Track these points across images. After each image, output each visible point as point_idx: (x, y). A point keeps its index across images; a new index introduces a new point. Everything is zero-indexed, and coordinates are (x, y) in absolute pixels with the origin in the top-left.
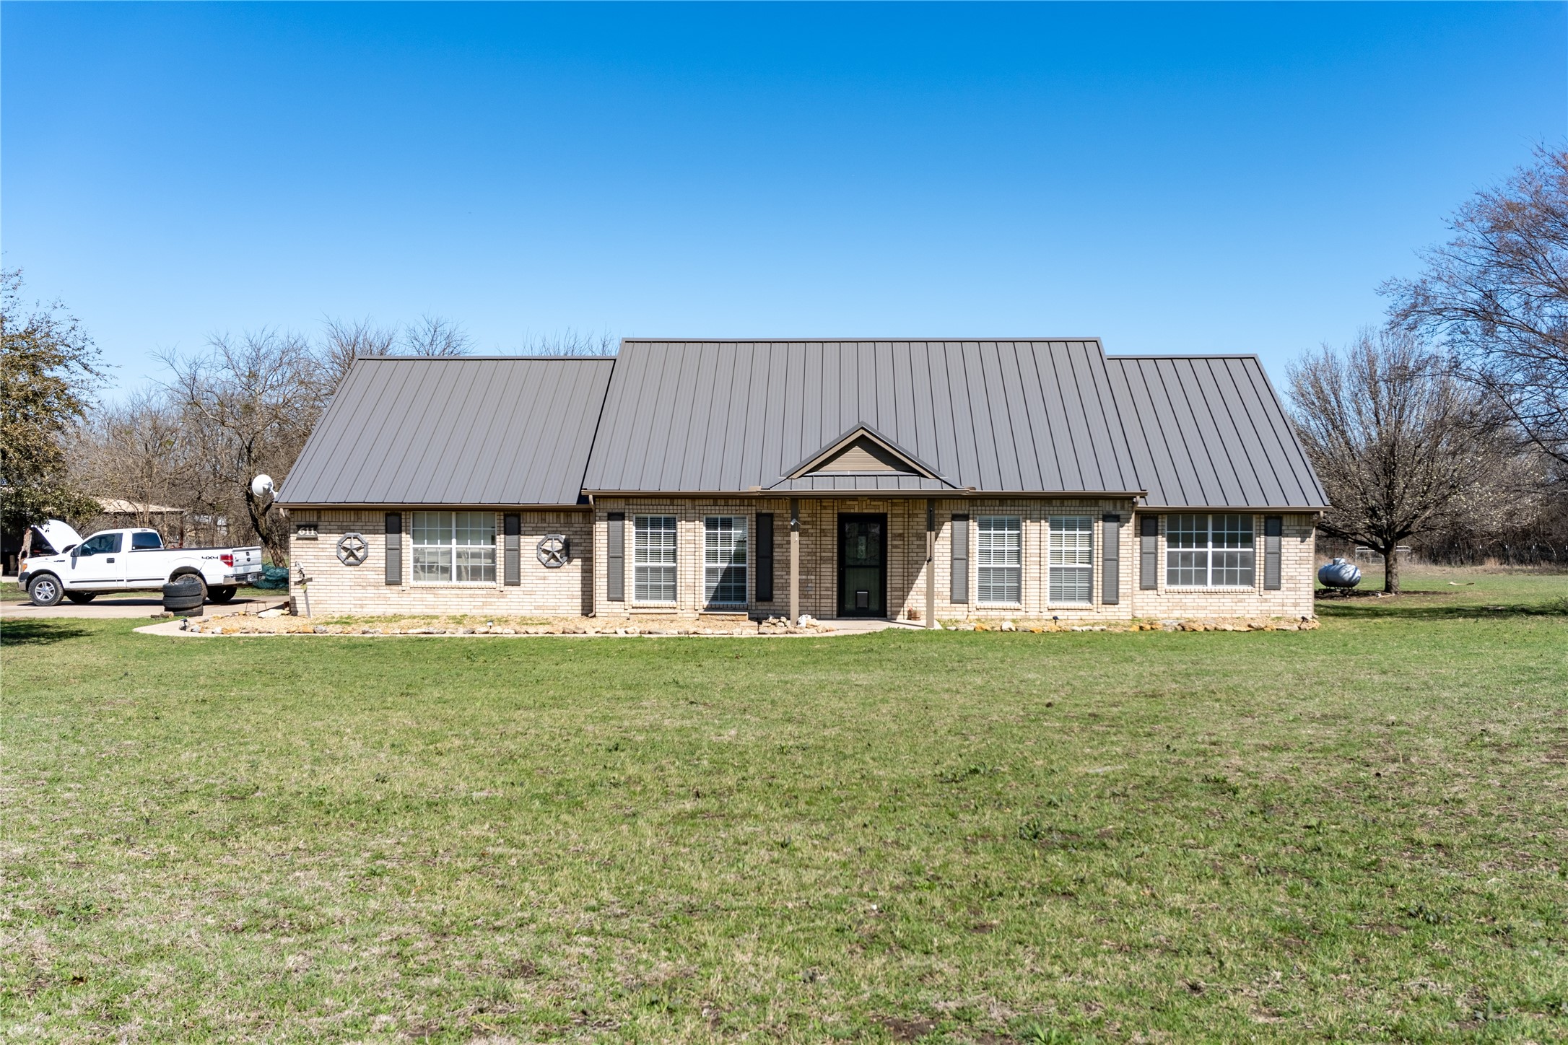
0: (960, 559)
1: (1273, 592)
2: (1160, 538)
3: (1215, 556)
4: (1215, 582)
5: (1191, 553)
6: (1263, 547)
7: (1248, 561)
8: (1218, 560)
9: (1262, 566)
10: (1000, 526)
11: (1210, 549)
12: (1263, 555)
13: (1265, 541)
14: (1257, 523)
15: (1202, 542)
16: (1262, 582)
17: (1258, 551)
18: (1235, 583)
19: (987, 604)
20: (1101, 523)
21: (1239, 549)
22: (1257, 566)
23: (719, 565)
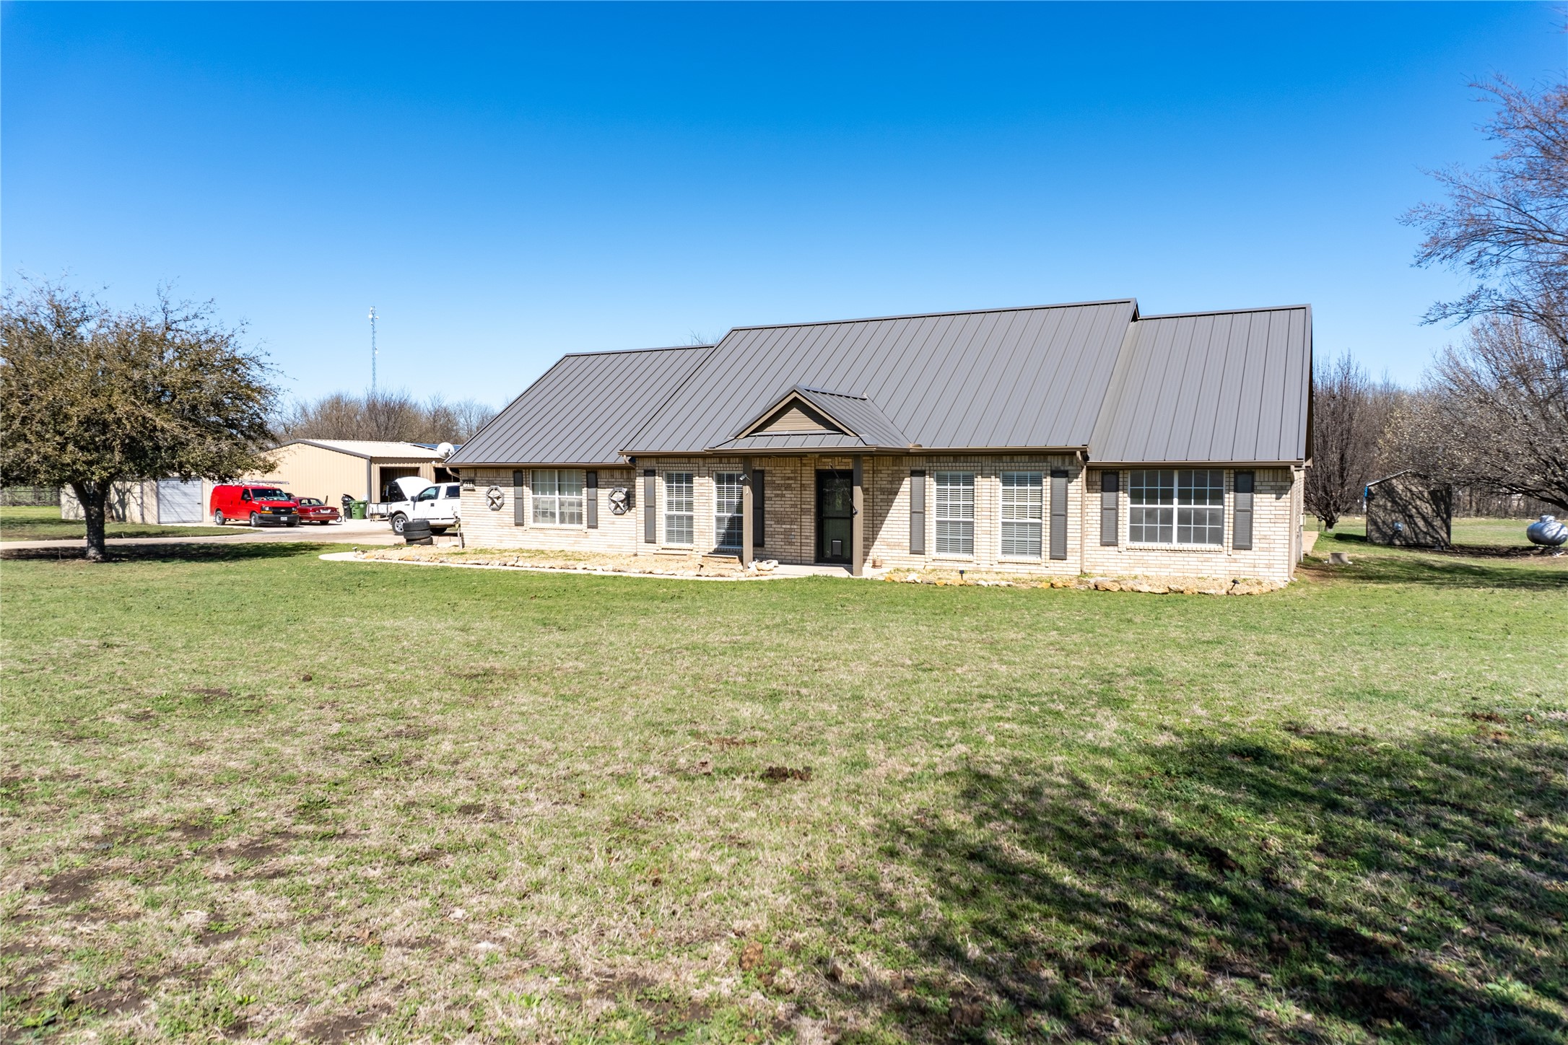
0: (918, 512)
1: (1243, 552)
2: (1121, 494)
3: (1181, 512)
4: (1180, 540)
5: (1156, 509)
6: (1232, 504)
7: (1217, 518)
8: (1184, 518)
9: (1231, 525)
10: (955, 481)
11: (1176, 505)
12: (1232, 512)
13: (1235, 498)
14: (1227, 479)
15: (1167, 498)
16: (1231, 541)
17: (1226, 508)
18: (1204, 541)
19: (943, 555)
20: (1049, 479)
21: (1208, 506)
22: (1226, 524)
23: (725, 514)
